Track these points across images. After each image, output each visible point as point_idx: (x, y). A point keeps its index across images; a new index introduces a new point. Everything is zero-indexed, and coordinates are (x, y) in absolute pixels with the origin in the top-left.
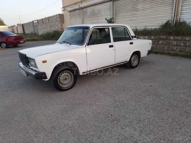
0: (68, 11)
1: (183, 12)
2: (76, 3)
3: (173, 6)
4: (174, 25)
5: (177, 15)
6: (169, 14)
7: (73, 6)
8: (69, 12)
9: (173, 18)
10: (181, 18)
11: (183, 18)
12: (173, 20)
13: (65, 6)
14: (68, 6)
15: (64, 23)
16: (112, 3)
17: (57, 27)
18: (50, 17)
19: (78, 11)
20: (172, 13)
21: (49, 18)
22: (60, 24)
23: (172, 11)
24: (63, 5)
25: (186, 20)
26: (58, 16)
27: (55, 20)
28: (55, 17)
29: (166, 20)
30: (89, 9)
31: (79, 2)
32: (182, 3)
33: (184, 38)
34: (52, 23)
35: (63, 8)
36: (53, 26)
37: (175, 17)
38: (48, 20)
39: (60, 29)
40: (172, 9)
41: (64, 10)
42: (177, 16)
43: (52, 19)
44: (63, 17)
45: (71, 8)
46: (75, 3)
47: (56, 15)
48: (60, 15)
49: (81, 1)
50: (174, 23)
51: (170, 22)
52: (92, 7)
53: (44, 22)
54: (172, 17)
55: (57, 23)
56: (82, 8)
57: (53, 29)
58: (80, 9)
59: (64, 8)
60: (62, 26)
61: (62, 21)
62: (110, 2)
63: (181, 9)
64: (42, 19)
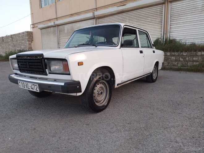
0: (39, 28)
1: (172, 30)
2: (50, 20)
3: (162, 24)
4: (164, 42)
5: (166, 32)
6: (159, 32)
7: (46, 23)
8: (40, 30)
9: (163, 36)
10: (171, 35)
11: (173, 36)
12: (162, 38)
13: (34, 23)
14: (40, 22)
15: (33, 41)
16: (95, 21)
17: (23, 46)
18: (14, 35)
19: (52, 28)
20: (162, 32)
21: (12, 36)
22: (27, 42)
23: (161, 29)
24: (32, 22)
25: (176, 38)
26: (26, 34)
27: (21, 38)
28: (20, 35)
29: (156, 38)
30: (66, 27)
31: (55, 19)
32: (171, 22)
33: (182, 54)
34: (16, 41)
35: (32, 25)
36: (17, 45)
37: (165, 35)
38: (11, 38)
39: (28, 48)
40: (161, 28)
41: (33, 28)
42: (166, 34)
43: (17, 37)
44: (32, 34)
45: (44, 24)
46: (48, 19)
47: (23, 33)
48: (28, 32)
49: (57, 18)
50: (164, 40)
51: (160, 40)
52: (71, 25)
53: (4, 41)
54: (161, 35)
55: (23, 41)
56: (57, 26)
57: (17, 49)
58: (56, 26)
59: (34, 25)
60: (30, 44)
61: (30, 39)
62: (93, 20)
63: (170, 27)
64: (3, 37)
